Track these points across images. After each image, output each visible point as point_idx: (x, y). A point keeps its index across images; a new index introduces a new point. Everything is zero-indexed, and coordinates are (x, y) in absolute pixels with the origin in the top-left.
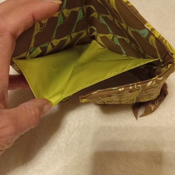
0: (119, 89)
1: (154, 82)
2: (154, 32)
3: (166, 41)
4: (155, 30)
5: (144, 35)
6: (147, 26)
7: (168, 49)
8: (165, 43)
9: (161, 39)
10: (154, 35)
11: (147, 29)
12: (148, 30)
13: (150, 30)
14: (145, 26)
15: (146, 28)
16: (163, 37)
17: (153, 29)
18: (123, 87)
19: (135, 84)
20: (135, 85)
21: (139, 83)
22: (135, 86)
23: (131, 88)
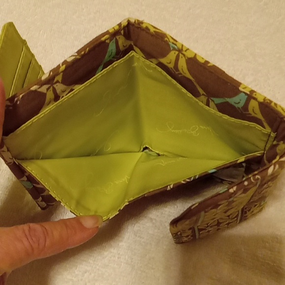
0: (229, 190)
1: (277, 166)
2: (256, 95)
3: (276, 104)
4: (255, 92)
5: (239, 103)
6: (243, 88)
7: (282, 115)
8: (275, 107)
9: (267, 102)
10: (255, 99)
11: (244, 92)
12: (246, 94)
13: (249, 93)
14: (241, 88)
15: (242, 92)
16: (269, 100)
17: (252, 92)
18: (235, 186)
19: (250, 176)
20: (250, 178)
21: (256, 172)
22: (252, 178)
23: (246, 183)
